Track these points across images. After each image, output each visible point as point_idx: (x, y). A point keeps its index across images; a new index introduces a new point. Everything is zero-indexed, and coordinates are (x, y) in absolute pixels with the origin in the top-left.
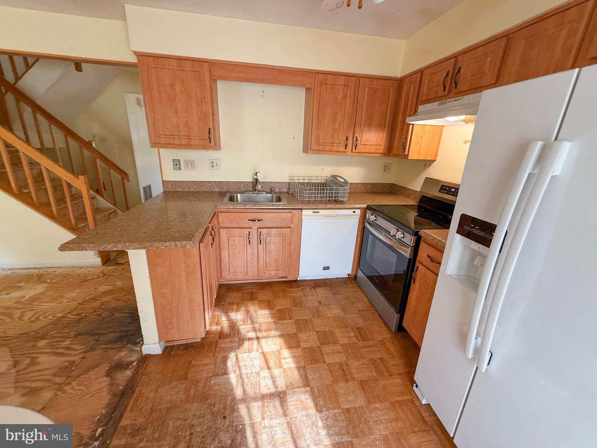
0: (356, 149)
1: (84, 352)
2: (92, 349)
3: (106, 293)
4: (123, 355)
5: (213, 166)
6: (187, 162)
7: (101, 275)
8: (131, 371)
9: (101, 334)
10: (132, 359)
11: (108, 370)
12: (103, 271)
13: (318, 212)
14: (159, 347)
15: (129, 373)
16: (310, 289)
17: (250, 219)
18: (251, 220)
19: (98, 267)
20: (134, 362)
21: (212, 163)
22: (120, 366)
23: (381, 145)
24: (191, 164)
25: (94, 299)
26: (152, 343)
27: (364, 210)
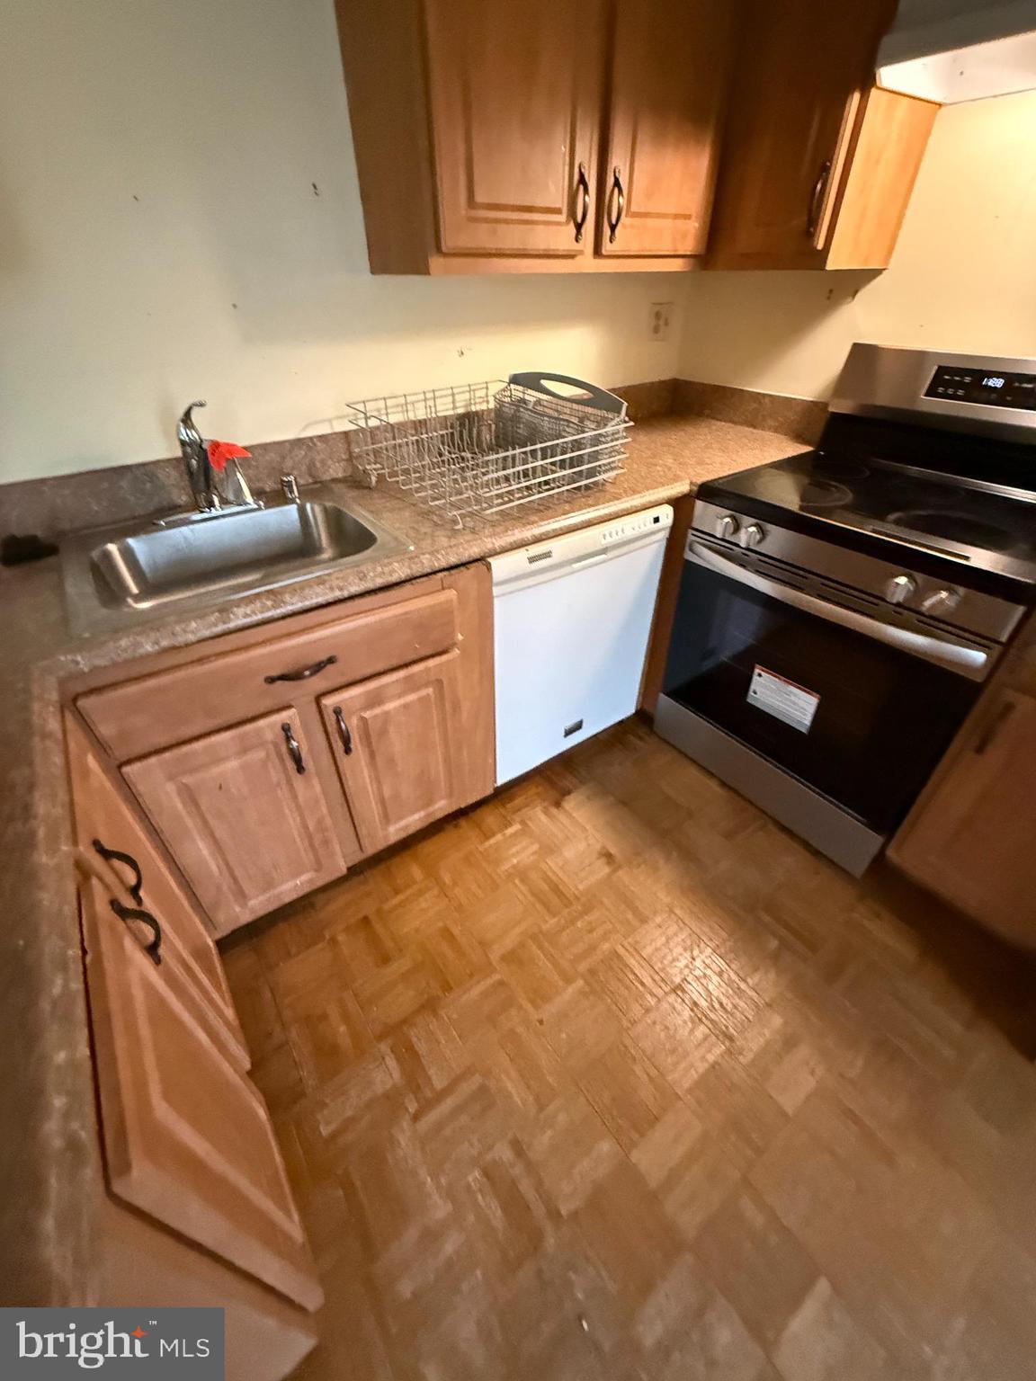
0: (613, 237)
13: (548, 555)
17: (275, 673)
18: (283, 678)
27: (681, 505)
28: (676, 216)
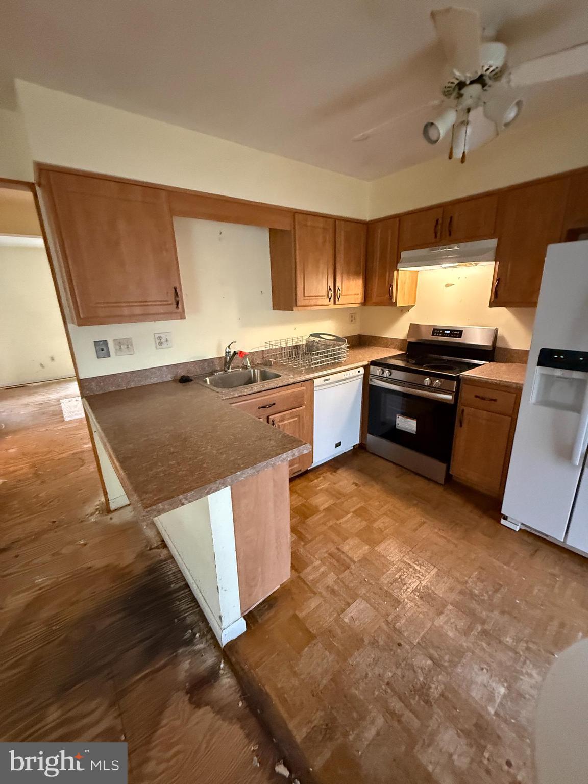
0: (338, 301)
2: (121, 693)
4: (187, 667)
5: (160, 344)
6: (119, 343)
8: (229, 677)
10: (210, 662)
11: (190, 699)
13: (329, 379)
15: (227, 681)
17: (261, 406)
20: (218, 664)
21: (160, 338)
22: (202, 682)
23: (359, 295)
24: (125, 345)
26: (233, 621)
27: (366, 368)
28: (355, 295)
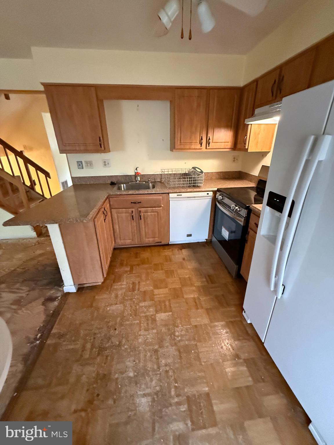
0: (209, 146)
1: (28, 291)
2: (33, 289)
3: (41, 255)
4: (52, 292)
5: (105, 165)
6: (87, 163)
7: (37, 244)
8: (57, 302)
9: (38, 281)
10: (58, 295)
11: (43, 302)
12: (38, 241)
13: (181, 195)
14: (75, 288)
15: (56, 303)
16: (178, 250)
18: (133, 203)
19: (35, 238)
20: (59, 297)
21: (105, 162)
22: (51, 299)
23: (228, 142)
24: (90, 164)
25: (32, 259)
26: (69, 285)
27: (215, 192)
28: (225, 142)
